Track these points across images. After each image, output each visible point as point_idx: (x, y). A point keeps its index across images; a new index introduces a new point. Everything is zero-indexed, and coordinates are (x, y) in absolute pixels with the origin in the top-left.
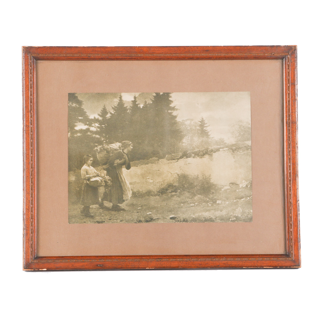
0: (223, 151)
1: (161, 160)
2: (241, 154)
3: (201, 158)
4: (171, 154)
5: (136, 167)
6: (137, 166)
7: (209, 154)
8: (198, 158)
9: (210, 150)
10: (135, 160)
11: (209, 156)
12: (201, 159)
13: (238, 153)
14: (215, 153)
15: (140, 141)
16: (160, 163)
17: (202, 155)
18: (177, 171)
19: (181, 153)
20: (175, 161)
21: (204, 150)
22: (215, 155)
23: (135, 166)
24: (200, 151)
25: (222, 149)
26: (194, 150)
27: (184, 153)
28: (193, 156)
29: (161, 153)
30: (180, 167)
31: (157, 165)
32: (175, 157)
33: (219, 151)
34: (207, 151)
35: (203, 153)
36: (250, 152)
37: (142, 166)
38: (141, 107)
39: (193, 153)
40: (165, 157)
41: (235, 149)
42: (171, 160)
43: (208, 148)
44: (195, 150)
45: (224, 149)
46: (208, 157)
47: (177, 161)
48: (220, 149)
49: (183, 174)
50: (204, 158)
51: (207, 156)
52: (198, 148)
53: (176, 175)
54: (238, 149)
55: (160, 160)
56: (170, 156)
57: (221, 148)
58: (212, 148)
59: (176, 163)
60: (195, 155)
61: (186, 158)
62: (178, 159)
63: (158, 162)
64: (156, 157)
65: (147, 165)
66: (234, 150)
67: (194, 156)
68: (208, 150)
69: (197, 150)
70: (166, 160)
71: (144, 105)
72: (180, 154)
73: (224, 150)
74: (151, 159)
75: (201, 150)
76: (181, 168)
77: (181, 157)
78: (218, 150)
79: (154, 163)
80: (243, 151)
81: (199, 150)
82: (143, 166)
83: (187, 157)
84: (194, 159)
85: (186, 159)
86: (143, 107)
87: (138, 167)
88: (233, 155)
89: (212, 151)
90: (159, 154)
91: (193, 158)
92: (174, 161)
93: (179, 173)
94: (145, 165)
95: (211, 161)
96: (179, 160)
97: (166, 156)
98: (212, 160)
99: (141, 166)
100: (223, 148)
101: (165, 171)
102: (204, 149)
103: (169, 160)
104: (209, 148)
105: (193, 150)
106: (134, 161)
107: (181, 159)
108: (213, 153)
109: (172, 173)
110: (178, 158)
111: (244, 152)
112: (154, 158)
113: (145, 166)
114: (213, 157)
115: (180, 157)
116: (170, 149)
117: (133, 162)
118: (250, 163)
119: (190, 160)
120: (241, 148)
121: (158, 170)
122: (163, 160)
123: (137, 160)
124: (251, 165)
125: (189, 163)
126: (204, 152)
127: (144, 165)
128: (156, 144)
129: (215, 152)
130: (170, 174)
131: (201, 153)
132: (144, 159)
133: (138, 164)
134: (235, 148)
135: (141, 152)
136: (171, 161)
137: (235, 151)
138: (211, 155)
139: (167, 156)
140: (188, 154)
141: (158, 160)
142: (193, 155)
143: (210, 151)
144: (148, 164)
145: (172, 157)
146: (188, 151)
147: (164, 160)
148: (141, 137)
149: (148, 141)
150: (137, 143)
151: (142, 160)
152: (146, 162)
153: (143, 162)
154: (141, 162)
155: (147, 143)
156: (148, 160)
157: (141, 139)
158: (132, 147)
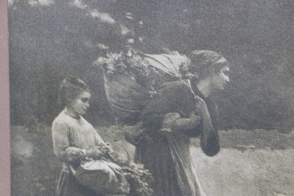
5: (240, 152)
6: (243, 149)
10: (237, 127)
15: (258, 61)
23: (235, 147)
37: (262, 151)
65: (279, 152)
82: (265, 152)
87: (247, 152)
94: (272, 149)
99: (257, 151)
106: (231, 128)
113: (273, 154)
117: (230, 132)
123: (243, 128)
127: (269, 148)
132: (269, 127)
133: (247, 144)
135: (260, 102)
144: (283, 148)
148: (261, 44)
149: (287, 64)
150: (245, 66)
151: (262, 130)
152: (277, 141)
153: (265, 138)
154: (259, 137)
155: (283, 72)
156: (285, 135)
157: (263, 52)
158: (229, 77)
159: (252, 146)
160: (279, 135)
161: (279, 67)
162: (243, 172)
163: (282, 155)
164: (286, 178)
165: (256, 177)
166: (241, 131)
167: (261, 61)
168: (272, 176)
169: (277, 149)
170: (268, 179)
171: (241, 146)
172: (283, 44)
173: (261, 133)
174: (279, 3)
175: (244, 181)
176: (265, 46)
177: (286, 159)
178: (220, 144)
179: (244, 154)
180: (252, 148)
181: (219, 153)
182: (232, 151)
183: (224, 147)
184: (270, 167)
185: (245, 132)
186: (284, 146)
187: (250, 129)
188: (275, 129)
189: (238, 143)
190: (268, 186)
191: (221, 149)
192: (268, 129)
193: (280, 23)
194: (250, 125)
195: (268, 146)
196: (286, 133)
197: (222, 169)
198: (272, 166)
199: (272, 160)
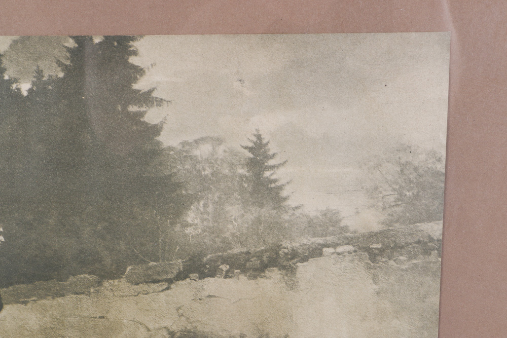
0: (335, 255)
1: (111, 285)
2: (404, 267)
3: (255, 277)
4: (143, 262)
5: (23, 306)
6: (25, 303)
7: (283, 267)
8: (243, 278)
9: (286, 251)
10: (18, 283)
11: (284, 272)
12: (252, 282)
13: (392, 262)
14: (305, 264)
15: (30, 217)
16: (107, 293)
17: (255, 270)
18: (167, 323)
19: (180, 261)
20: (161, 289)
21: (266, 251)
22: (306, 270)
23: (17, 302)
24: (248, 253)
25: (331, 250)
26: (229, 251)
27: (190, 259)
28: (225, 269)
29: (108, 261)
30: (178, 310)
31: (95, 300)
32: (158, 274)
33: (321, 254)
34: (277, 253)
35: (262, 262)
36: (434, 263)
37: (44, 301)
38: (25, 93)
39: (225, 261)
40: (123, 273)
41: (382, 251)
42: (147, 282)
43: (279, 247)
44: (231, 249)
45: (340, 249)
46: (279, 276)
47: (168, 289)
48: (325, 250)
49: (189, 332)
50: (263, 280)
51: (275, 275)
52: (241, 243)
53: (165, 333)
54: (392, 248)
55: (106, 284)
56: (140, 269)
57: (328, 246)
58: (296, 245)
59: (162, 294)
60: (231, 267)
61: (200, 278)
62: (170, 281)
63: (98, 291)
64: (90, 273)
65: (60, 300)
66: (376, 252)
67: (227, 272)
68: (281, 252)
69: (237, 250)
70: (129, 284)
71: (34, 84)
72: (178, 264)
73: (339, 254)
74: (71, 279)
75: (253, 249)
76: (181, 311)
77: (182, 276)
78: (316, 252)
79: (83, 293)
80: (410, 258)
81: (245, 250)
82: (47, 302)
83: (203, 276)
84: (228, 280)
85: (200, 283)
86: (30, 91)
87: (29, 305)
88: (373, 271)
89: (294, 255)
90: (100, 262)
91: (225, 277)
92: (154, 286)
93: (174, 328)
94: (53, 298)
95: (292, 288)
96: (172, 286)
97: (125, 269)
98: (292, 286)
99: (39, 302)
100: (335, 245)
101: (125, 321)
102: (263, 248)
103: (137, 284)
104: (284, 245)
105: (225, 251)
106: (11, 284)
107: (181, 282)
108: (299, 264)
109: (151, 326)
110: (170, 276)
111: (415, 261)
112: (82, 276)
113: (55, 302)
114: (298, 275)
115: (175, 272)
116: (142, 245)
117: (11, 288)
118: (435, 300)
119: (212, 284)
120: (402, 247)
121: (100, 315)
122: (116, 282)
123: (23, 283)
124: (437, 307)
125: (210, 296)
126: (265, 259)
127: (50, 298)
128: (88, 229)
129: (304, 259)
130: (142, 329)
131: (255, 262)
132: (47, 278)
133: (28, 297)
134: (379, 246)
135: (36, 256)
136: (145, 287)
137: (379, 258)
138: (289, 270)
139: (129, 268)
140: (204, 266)
141: (100, 283)
142: (225, 267)
143: (286, 254)
144: (63, 295)
145: (150, 272)
146: (205, 255)
147: (122, 284)
148: (30, 202)
149: (57, 217)
150: (17, 224)
151: (42, 281)
152: (57, 290)
153: (46, 289)
154: (40, 289)
155: (55, 225)
156: (64, 283)
157: (33, 208)
158: (4, 237)
159: (34, 298)
160: (58, 284)
161: (50, 220)
162: (28, 324)
163: (63, 302)
164: (69, 322)
165: (41, 326)
166: (22, 286)
167: (32, 217)
168: (56, 323)
169: (58, 297)
170: (52, 326)
171: (23, 300)
172: (51, 198)
173: (41, 285)
174: (42, 161)
175: (30, 332)
176: (34, 203)
177: (67, 305)
178: (3, 302)
179: (27, 307)
180: (34, 300)
181: (3, 310)
182: (16, 306)
183: (7, 304)
184: (53, 315)
185: (25, 286)
186: (63, 293)
187: (30, 282)
188: (53, 279)
189: (20, 298)
190: (53, 333)
191: (5, 306)
192: (47, 280)
193: (46, 179)
194: (29, 279)
195: (49, 295)
196: (64, 281)
197: (7, 324)
198: (55, 313)
199: (54, 308)
